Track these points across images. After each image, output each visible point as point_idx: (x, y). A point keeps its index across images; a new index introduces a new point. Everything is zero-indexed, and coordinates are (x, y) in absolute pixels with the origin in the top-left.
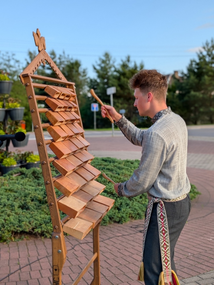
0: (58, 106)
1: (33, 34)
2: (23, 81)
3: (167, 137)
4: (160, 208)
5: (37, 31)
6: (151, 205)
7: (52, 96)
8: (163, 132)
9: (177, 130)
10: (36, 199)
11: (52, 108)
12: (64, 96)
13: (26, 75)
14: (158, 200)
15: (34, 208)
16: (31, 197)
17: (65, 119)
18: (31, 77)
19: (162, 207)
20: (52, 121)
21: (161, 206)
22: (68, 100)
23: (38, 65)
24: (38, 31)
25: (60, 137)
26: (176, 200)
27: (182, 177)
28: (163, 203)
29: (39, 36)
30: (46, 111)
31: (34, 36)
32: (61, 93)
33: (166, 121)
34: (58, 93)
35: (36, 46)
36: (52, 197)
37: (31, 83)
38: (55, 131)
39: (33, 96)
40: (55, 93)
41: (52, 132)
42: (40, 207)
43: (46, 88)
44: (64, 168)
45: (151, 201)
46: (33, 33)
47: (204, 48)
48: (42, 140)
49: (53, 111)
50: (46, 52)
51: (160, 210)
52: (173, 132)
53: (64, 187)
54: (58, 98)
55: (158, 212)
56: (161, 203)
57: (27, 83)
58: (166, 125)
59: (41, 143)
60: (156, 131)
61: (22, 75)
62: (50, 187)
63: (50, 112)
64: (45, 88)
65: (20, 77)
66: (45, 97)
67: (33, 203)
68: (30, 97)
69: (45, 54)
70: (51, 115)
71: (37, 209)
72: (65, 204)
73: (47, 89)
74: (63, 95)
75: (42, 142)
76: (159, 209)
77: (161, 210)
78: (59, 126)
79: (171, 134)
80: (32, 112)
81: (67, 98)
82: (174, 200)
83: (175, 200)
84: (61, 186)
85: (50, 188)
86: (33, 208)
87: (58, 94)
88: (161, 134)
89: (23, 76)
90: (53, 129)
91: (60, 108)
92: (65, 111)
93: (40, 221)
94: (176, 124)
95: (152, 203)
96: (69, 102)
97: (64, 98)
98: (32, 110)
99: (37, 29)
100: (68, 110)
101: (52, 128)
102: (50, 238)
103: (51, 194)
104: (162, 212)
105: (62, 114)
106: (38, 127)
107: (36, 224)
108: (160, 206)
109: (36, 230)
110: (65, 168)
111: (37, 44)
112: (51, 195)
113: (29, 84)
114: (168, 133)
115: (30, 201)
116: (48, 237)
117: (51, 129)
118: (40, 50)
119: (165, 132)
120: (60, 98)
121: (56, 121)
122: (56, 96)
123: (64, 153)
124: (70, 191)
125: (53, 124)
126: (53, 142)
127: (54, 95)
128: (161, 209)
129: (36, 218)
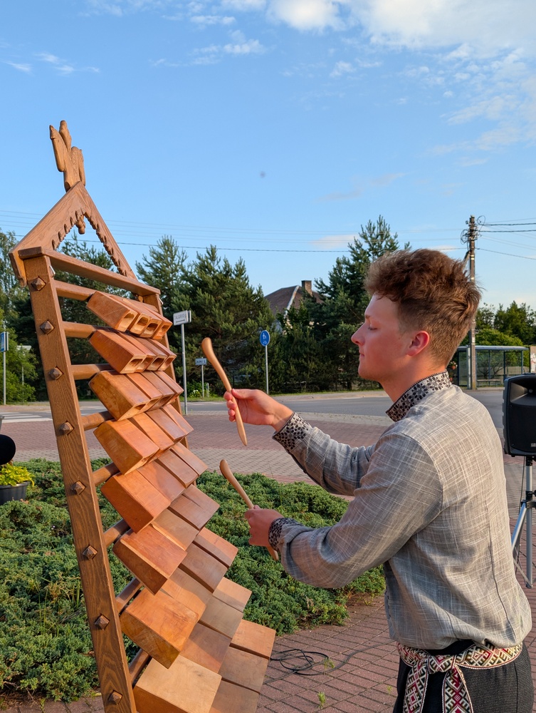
0: (132, 356)
1: (51, 134)
2: (23, 273)
3: (447, 452)
4: (454, 691)
5: (61, 128)
6: (423, 680)
7: (112, 325)
8: (434, 435)
9: (477, 434)
10: (22, 588)
11: (111, 362)
12: (144, 324)
13: (34, 253)
14: (447, 667)
15: (17, 615)
16: (8, 584)
17: (150, 398)
18: (51, 258)
19: (457, 689)
20: (112, 404)
21: (457, 685)
22: (151, 338)
23: (65, 227)
24: (63, 127)
25: (139, 458)
26: (503, 662)
27: (505, 580)
28: (462, 676)
29: (68, 144)
30: (93, 373)
31: (52, 139)
32: (139, 314)
33: (441, 406)
34: (129, 316)
35: (60, 170)
36: (114, 674)
37: (49, 281)
38: (121, 438)
39: (56, 325)
40: (121, 315)
41: (113, 443)
42: (33, 612)
43: (91, 300)
44: (153, 566)
45: (423, 667)
46: (51, 131)
47: (365, 237)
48: (82, 472)
49: (115, 372)
50: (87, 193)
51: (453, 698)
52: (467, 440)
53: (155, 633)
54: (128, 332)
55: (447, 705)
56: (456, 676)
57: (36, 280)
58: (443, 418)
59: (79, 483)
60: (410, 432)
61: (21, 252)
62: (108, 639)
63: (106, 377)
64: (89, 299)
65: (11, 257)
66: (90, 328)
67: (13, 599)
68: (47, 327)
69: (84, 197)
70: (108, 385)
71: (24, 617)
72: (158, 694)
73: (95, 303)
74: (142, 322)
75: (84, 481)
76: (449, 693)
77: (457, 698)
78: (131, 420)
79: (458, 445)
80: (53, 378)
81: (150, 333)
82: (495, 664)
83: (499, 662)
84: (144, 631)
85: (109, 643)
86: (14, 616)
87: (128, 319)
88: (427, 442)
89: (24, 256)
90: (117, 433)
91: (137, 361)
92: (146, 371)
93: (35, 654)
94: (472, 417)
95: (425, 676)
96: (154, 344)
97: (143, 331)
98: (53, 370)
99: (62, 123)
100: (153, 367)
101: (112, 428)
102: (63, 700)
103: (113, 663)
104: (461, 705)
105: (139, 380)
106: (71, 428)
107: (23, 663)
108: (453, 685)
109: (25, 683)
110: (158, 565)
111: (62, 167)
112: (112, 667)
113: (43, 284)
114: (449, 442)
115: (7, 594)
116: (58, 698)
117: (110, 433)
118: (71, 182)
119: (439, 436)
120: (133, 330)
121: (126, 406)
122: (123, 326)
123: (152, 513)
124: (175, 645)
125: (117, 414)
126: (115, 476)
127: (118, 321)
128: (457, 694)
129: (25, 647)
